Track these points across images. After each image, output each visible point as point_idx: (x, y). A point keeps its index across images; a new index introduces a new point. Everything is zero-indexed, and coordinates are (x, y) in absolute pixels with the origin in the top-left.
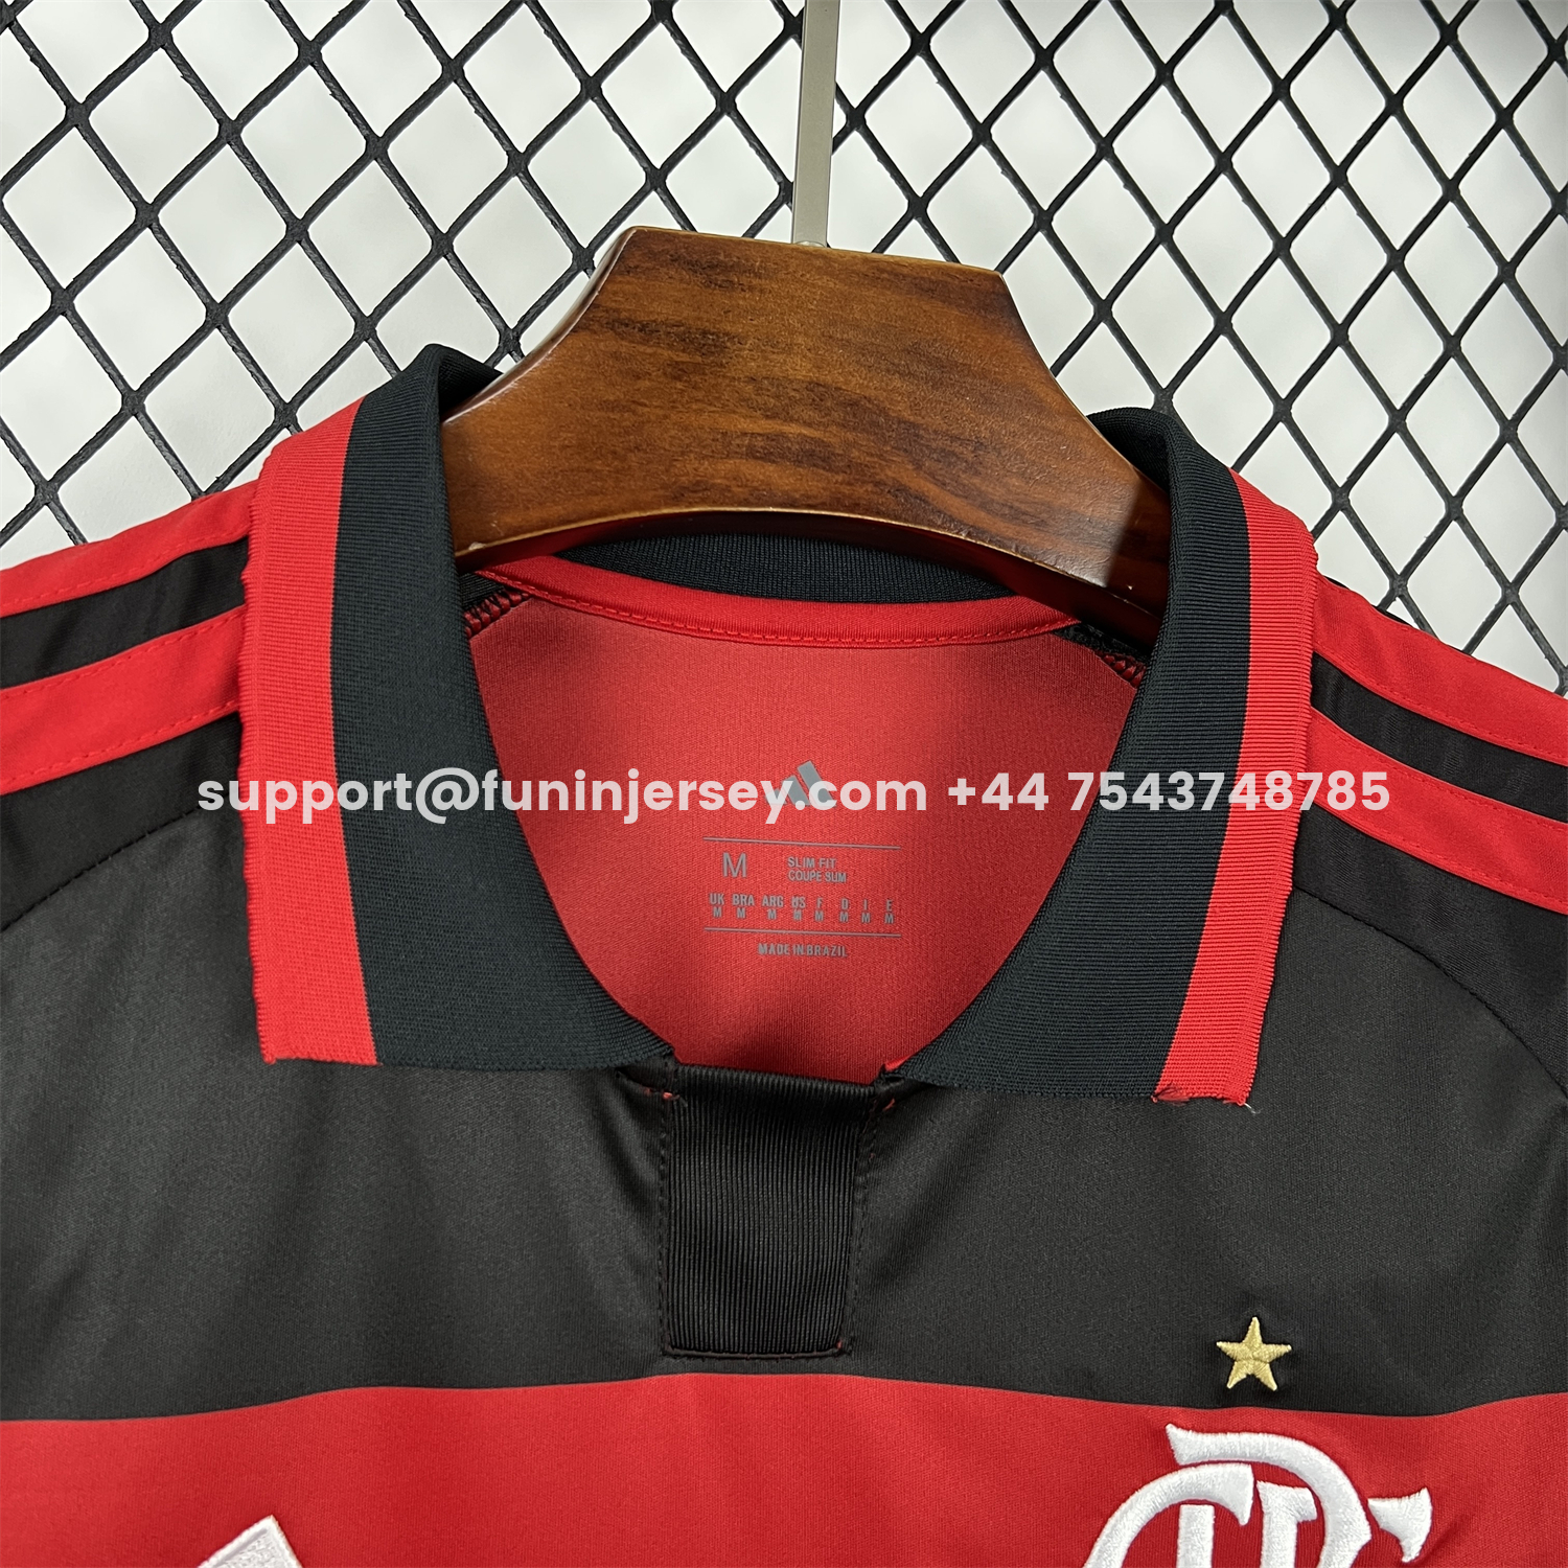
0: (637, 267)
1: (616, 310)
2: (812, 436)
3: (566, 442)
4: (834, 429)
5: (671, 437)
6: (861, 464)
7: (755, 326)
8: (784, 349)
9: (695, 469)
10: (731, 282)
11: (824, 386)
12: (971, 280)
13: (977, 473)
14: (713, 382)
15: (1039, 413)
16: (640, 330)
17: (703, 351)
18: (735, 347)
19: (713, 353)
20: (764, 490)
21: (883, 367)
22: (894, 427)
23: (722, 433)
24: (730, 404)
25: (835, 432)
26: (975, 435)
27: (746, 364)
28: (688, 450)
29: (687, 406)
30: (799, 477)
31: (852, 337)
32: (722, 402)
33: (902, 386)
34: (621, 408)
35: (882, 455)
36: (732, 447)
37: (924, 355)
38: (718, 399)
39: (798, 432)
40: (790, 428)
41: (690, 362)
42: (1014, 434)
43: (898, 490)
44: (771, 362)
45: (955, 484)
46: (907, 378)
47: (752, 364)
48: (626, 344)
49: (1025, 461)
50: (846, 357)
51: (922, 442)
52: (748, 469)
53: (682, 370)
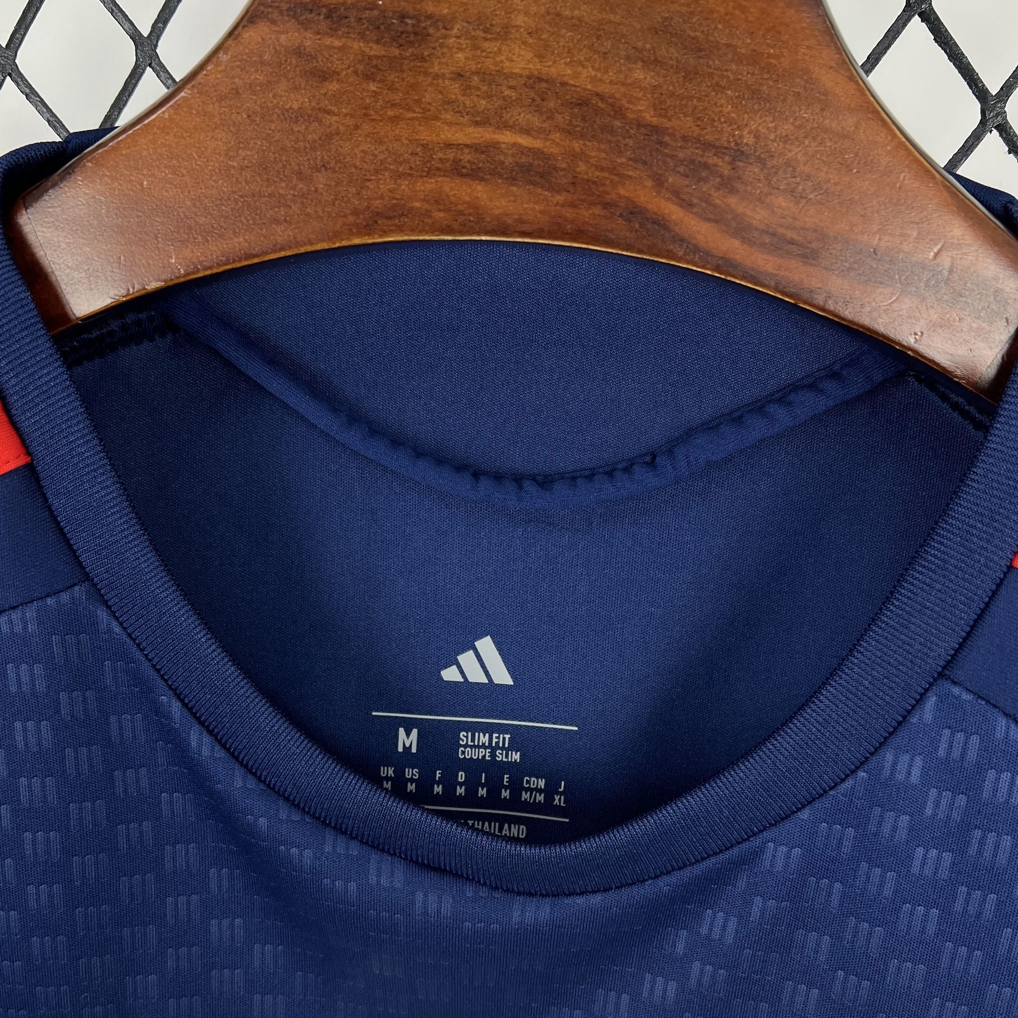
2: (530, 146)
3: (246, 162)
4: (556, 136)
5: (363, 151)
6: (588, 181)
8: (499, 34)
9: (391, 191)
11: (547, 81)
13: (733, 191)
14: (413, 81)
15: (822, 110)
16: (327, 17)
17: (401, 41)
18: (439, 34)
19: (411, 42)
20: (470, 214)
21: (623, 53)
22: (632, 132)
23: (422, 145)
24: (432, 108)
25: (558, 140)
26: (735, 141)
27: (452, 55)
28: (382, 167)
29: (381, 113)
30: (512, 198)
31: (585, 14)
32: (423, 106)
33: (645, 78)
34: (306, 118)
35: (614, 169)
36: (433, 163)
37: (676, 34)
38: (418, 101)
39: (514, 141)
40: (503, 137)
41: (385, 56)
42: (786, 139)
43: (631, 213)
44: (483, 51)
45: (704, 205)
46: (652, 67)
47: (460, 55)
48: (310, 35)
49: (797, 174)
50: (575, 41)
51: (666, 151)
52: (452, 189)
53: (376, 66)
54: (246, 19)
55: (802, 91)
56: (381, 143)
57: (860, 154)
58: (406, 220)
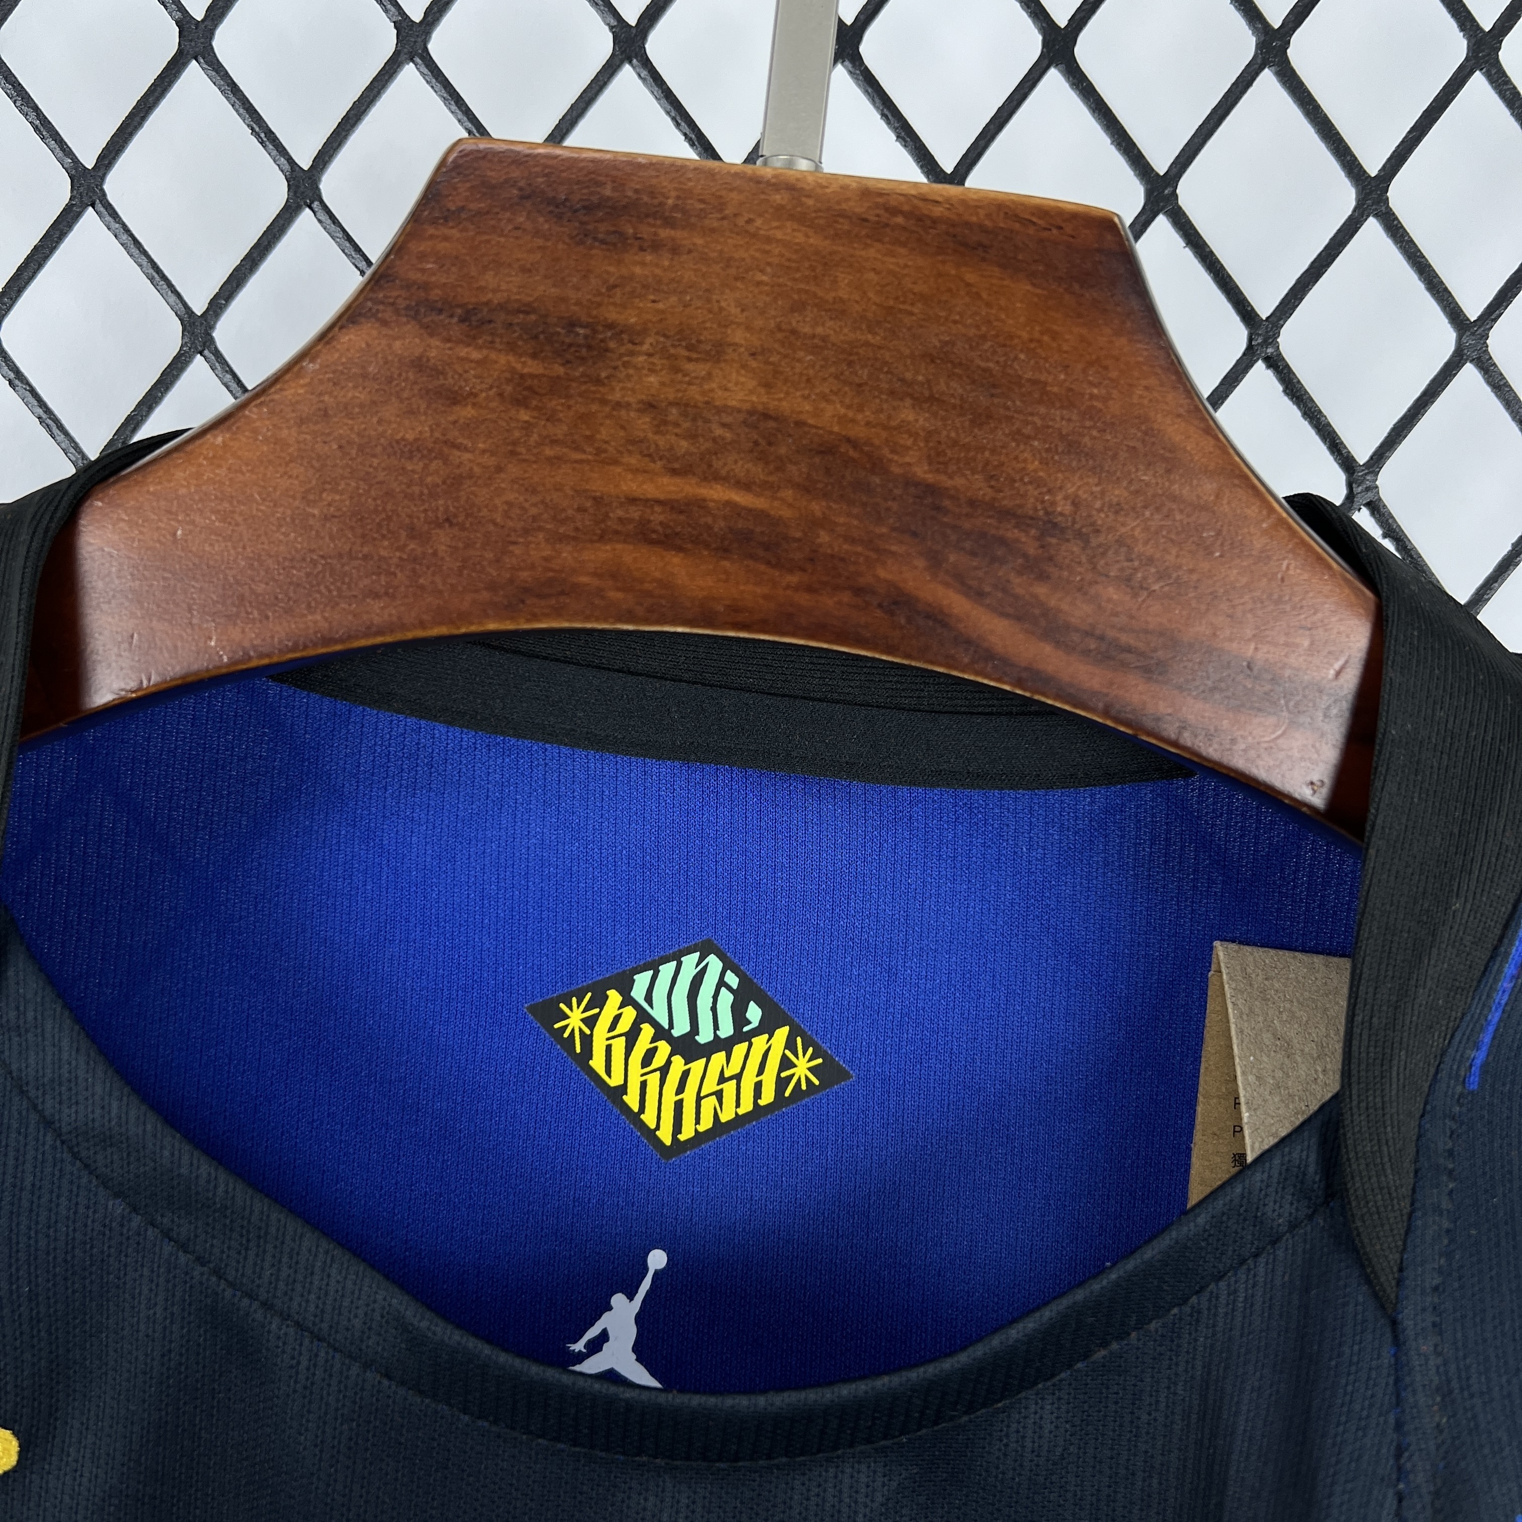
0: (463, 208)
1: (426, 287)
2: (750, 506)
3: (332, 509)
4: (788, 494)
6: (832, 556)
7: (663, 312)
9: (546, 559)
11: (776, 419)
12: (1060, 228)
13: (1043, 577)
14: (582, 410)
16: (462, 320)
18: (622, 350)
19: (583, 359)
23: (595, 498)
24: (610, 449)
25: (790, 500)
26: (1044, 509)
28: (535, 525)
29: (535, 451)
31: (832, 332)
33: (917, 421)
34: (425, 452)
36: (609, 523)
37: (960, 364)
38: (590, 439)
39: (727, 498)
40: (712, 492)
41: (544, 375)
42: (1117, 508)
43: (896, 603)
44: (684, 376)
45: (1000, 595)
46: (926, 406)
47: (652, 379)
48: (438, 343)
49: (1134, 556)
50: (817, 367)
51: (945, 520)
53: (530, 388)
54: (346, 317)
55: (1139, 445)
56: (534, 492)
57: (1224, 533)
58: (568, 601)
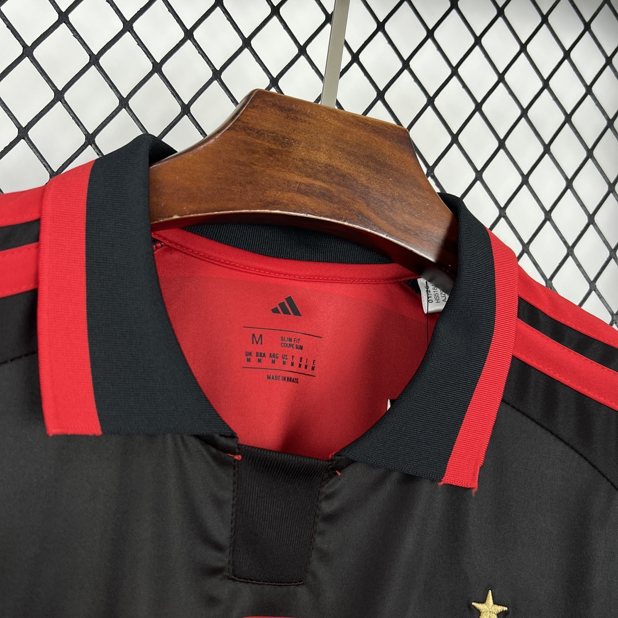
5: (266, 180)
8: (316, 149)
10: (297, 118)
15: (419, 189)
20: (303, 207)
21: (357, 162)
22: (360, 187)
27: (300, 153)
30: (318, 204)
32: (289, 168)
35: (353, 198)
52: (297, 198)
